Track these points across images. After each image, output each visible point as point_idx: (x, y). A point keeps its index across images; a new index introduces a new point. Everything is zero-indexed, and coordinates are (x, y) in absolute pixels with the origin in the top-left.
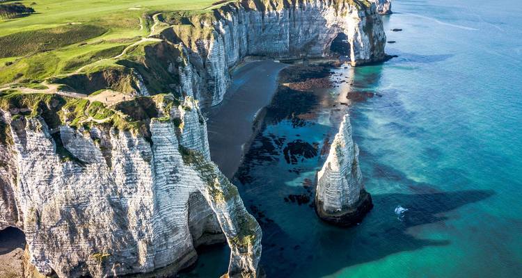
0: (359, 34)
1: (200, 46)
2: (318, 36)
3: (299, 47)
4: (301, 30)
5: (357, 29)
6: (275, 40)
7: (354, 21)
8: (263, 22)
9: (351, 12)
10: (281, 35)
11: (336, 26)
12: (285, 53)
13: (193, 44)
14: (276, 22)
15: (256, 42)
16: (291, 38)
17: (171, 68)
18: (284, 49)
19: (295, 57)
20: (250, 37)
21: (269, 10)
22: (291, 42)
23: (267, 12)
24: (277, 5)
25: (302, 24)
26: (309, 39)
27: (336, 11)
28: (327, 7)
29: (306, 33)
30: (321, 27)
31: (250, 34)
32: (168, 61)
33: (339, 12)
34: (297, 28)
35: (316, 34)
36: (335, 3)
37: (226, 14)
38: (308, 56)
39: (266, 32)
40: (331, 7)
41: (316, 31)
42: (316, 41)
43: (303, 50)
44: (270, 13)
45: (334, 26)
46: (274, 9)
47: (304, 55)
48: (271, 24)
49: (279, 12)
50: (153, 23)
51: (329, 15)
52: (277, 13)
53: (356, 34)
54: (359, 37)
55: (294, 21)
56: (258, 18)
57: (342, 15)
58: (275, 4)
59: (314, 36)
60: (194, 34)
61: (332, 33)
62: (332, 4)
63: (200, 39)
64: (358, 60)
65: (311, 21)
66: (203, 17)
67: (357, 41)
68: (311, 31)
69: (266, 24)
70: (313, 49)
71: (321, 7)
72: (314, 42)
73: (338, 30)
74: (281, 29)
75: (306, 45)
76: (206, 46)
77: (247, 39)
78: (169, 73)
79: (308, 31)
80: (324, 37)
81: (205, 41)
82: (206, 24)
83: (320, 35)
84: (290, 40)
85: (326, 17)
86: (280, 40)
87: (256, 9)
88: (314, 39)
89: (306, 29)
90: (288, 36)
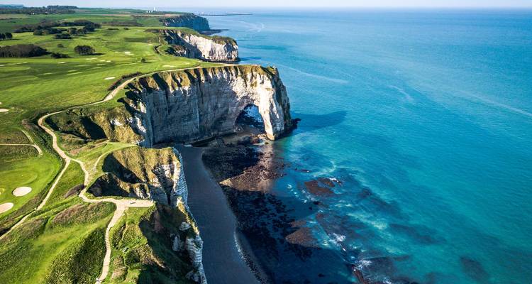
0: (274, 105)
1: (159, 174)
2: (227, 110)
3: (209, 125)
4: (210, 106)
5: (272, 100)
6: (185, 122)
7: (268, 92)
8: (168, 102)
9: (263, 82)
10: (189, 116)
11: (246, 97)
12: (196, 134)
13: (150, 174)
14: (184, 100)
15: (162, 128)
16: (200, 116)
17: (176, 243)
18: (196, 130)
19: (206, 137)
20: (155, 122)
21: (173, 88)
22: (200, 121)
23: (171, 91)
24: (181, 80)
25: (210, 99)
26: (218, 115)
27: (245, 82)
28: (234, 78)
29: (215, 108)
30: (230, 100)
31: (154, 119)
32: (171, 235)
33: (248, 83)
34: (206, 105)
35: (225, 108)
36: (242, 72)
37: (136, 105)
38: (220, 133)
39: (172, 113)
40: (239, 78)
41: (225, 104)
42: (225, 116)
43: (214, 128)
44: (175, 90)
45: (243, 98)
46: (179, 85)
47: (216, 133)
48: (178, 103)
49: (187, 88)
50: (50, 138)
51: (238, 86)
52: (184, 90)
53: (272, 106)
54: (275, 109)
55: (202, 96)
56: (163, 98)
57: (252, 85)
58: (179, 80)
59: (223, 110)
60: (147, 158)
61: (241, 105)
62: (239, 74)
63: (158, 165)
64: (275, 132)
65: (219, 94)
66: (112, 114)
67: (273, 113)
68: (219, 105)
69: (171, 104)
70: (224, 125)
71: (229, 78)
72: (223, 118)
73: (247, 102)
74: (190, 108)
75: (215, 122)
76: (167, 173)
77: (152, 125)
78: (176, 252)
79: (216, 106)
80: (234, 110)
81: (166, 167)
82: (117, 123)
83: (230, 109)
84: (200, 118)
85: (234, 89)
86: (190, 120)
87: (158, 88)
88: (223, 115)
89: (215, 104)
90: (198, 114)
